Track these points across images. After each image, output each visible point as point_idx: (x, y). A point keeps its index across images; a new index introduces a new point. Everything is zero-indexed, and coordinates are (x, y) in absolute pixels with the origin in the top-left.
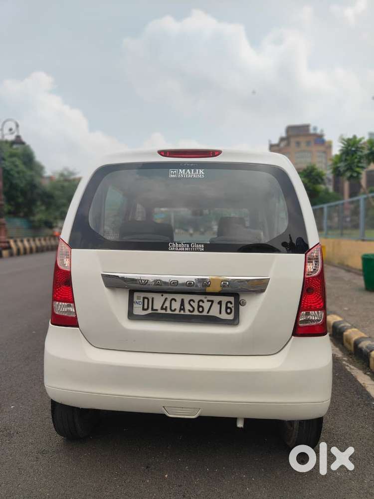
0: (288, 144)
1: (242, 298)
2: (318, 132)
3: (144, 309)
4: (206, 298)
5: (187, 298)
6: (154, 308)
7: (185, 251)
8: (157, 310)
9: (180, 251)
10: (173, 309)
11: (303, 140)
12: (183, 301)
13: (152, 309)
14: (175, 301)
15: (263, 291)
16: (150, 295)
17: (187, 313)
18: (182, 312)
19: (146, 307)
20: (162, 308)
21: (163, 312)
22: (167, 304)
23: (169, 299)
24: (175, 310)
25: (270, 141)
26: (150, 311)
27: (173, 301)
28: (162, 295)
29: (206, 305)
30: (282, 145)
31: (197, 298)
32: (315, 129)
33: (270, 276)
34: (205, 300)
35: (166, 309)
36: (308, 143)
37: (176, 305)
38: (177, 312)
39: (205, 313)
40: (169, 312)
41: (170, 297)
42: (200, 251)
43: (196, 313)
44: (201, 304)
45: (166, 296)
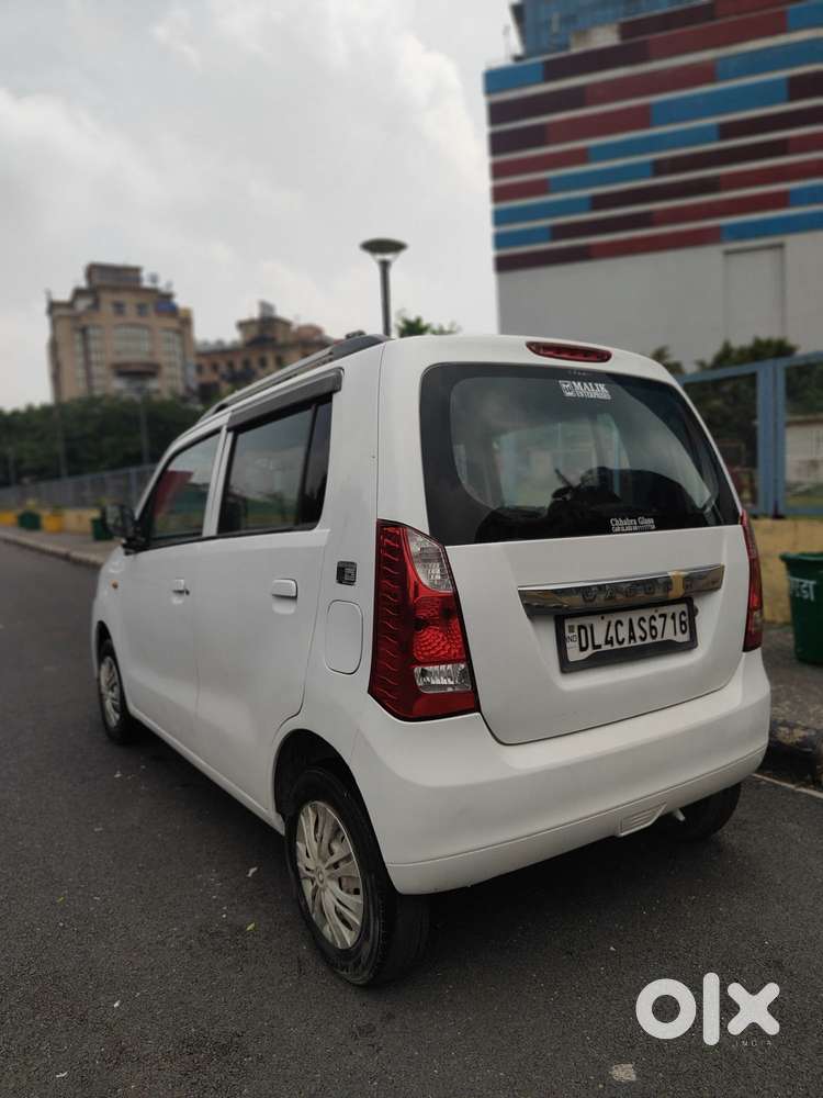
0: (96, 305)
1: (697, 603)
2: (161, 285)
3: (582, 649)
4: (656, 611)
5: (635, 615)
6: (597, 643)
7: (633, 531)
8: (600, 647)
9: (627, 532)
10: (620, 639)
11: (130, 300)
12: (631, 621)
13: (595, 647)
14: (622, 625)
15: (718, 588)
16: (586, 621)
17: (639, 642)
18: (633, 644)
19: (584, 645)
20: (607, 642)
21: (609, 647)
22: (612, 633)
23: (613, 624)
24: (623, 640)
25: (49, 293)
26: (590, 651)
27: (619, 626)
28: (603, 618)
29: (658, 623)
30: (82, 304)
31: (646, 614)
32: (154, 279)
33: (724, 562)
34: (657, 615)
35: (611, 642)
36: (141, 308)
37: (624, 632)
38: (626, 644)
39: (659, 639)
40: (616, 646)
41: (614, 618)
42: (650, 530)
43: (649, 640)
44: (653, 623)
45: (608, 618)
